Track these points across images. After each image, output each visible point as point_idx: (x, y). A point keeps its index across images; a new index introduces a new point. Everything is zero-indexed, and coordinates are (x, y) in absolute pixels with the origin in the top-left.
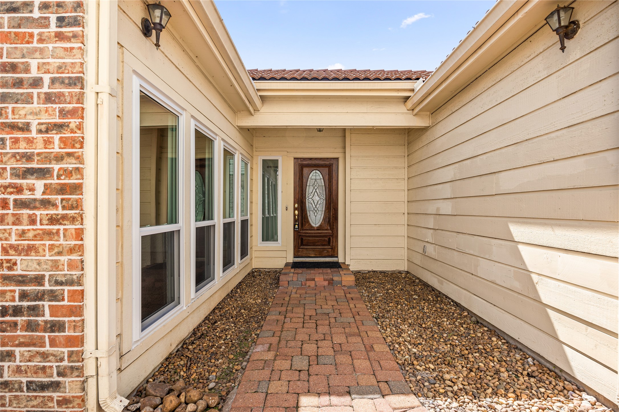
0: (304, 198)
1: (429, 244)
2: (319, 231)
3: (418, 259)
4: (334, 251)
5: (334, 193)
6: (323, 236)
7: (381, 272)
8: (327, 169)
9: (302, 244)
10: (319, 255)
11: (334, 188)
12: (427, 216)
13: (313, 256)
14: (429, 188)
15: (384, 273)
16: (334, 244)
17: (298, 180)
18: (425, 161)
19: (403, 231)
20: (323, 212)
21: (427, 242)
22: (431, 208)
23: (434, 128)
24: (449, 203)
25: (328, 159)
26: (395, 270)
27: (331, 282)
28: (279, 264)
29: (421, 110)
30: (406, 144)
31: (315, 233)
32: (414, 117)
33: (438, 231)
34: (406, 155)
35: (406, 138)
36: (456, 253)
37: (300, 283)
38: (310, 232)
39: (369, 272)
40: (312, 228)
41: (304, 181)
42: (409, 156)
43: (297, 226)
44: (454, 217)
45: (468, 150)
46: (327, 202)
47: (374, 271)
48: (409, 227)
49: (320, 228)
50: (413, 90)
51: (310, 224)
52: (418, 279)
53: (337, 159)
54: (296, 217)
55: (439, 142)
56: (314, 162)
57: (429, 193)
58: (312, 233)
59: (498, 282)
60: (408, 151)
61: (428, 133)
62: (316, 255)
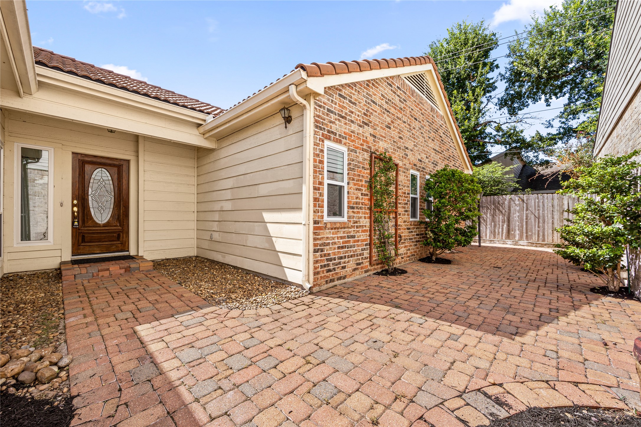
0: (86, 195)
1: (215, 232)
2: (106, 228)
3: (206, 245)
4: (124, 246)
5: (124, 192)
6: (111, 232)
7: (174, 259)
8: (116, 169)
9: (83, 241)
10: (106, 250)
11: (124, 187)
12: (213, 212)
13: (98, 252)
14: (215, 193)
15: (176, 259)
16: (124, 239)
17: (78, 175)
18: (212, 173)
19: (193, 225)
20: (111, 210)
21: (214, 231)
22: (217, 206)
23: (219, 151)
24: (229, 202)
25: (117, 159)
26: (186, 256)
27: (128, 270)
28: (52, 263)
29: (210, 136)
30: (196, 158)
31: (100, 230)
32: (205, 140)
33: (222, 222)
34: (196, 166)
35: (196, 154)
36: (234, 235)
37: (91, 274)
38: (94, 228)
39: (163, 260)
40: (97, 225)
41: (86, 177)
42: (199, 168)
43: (76, 223)
44: (232, 212)
45: (242, 169)
46: (116, 200)
47: (168, 259)
48: (198, 222)
49: (107, 224)
50: (205, 121)
51: (94, 221)
52: (206, 259)
53: (128, 161)
54: (76, 214)
55: (223, 161)
56: (99, 160)
57: (215, 196)
58: (97, 230)
59: (258, 246)
60: (197, 164)
61: (215, 153)
62: (102, 251)
